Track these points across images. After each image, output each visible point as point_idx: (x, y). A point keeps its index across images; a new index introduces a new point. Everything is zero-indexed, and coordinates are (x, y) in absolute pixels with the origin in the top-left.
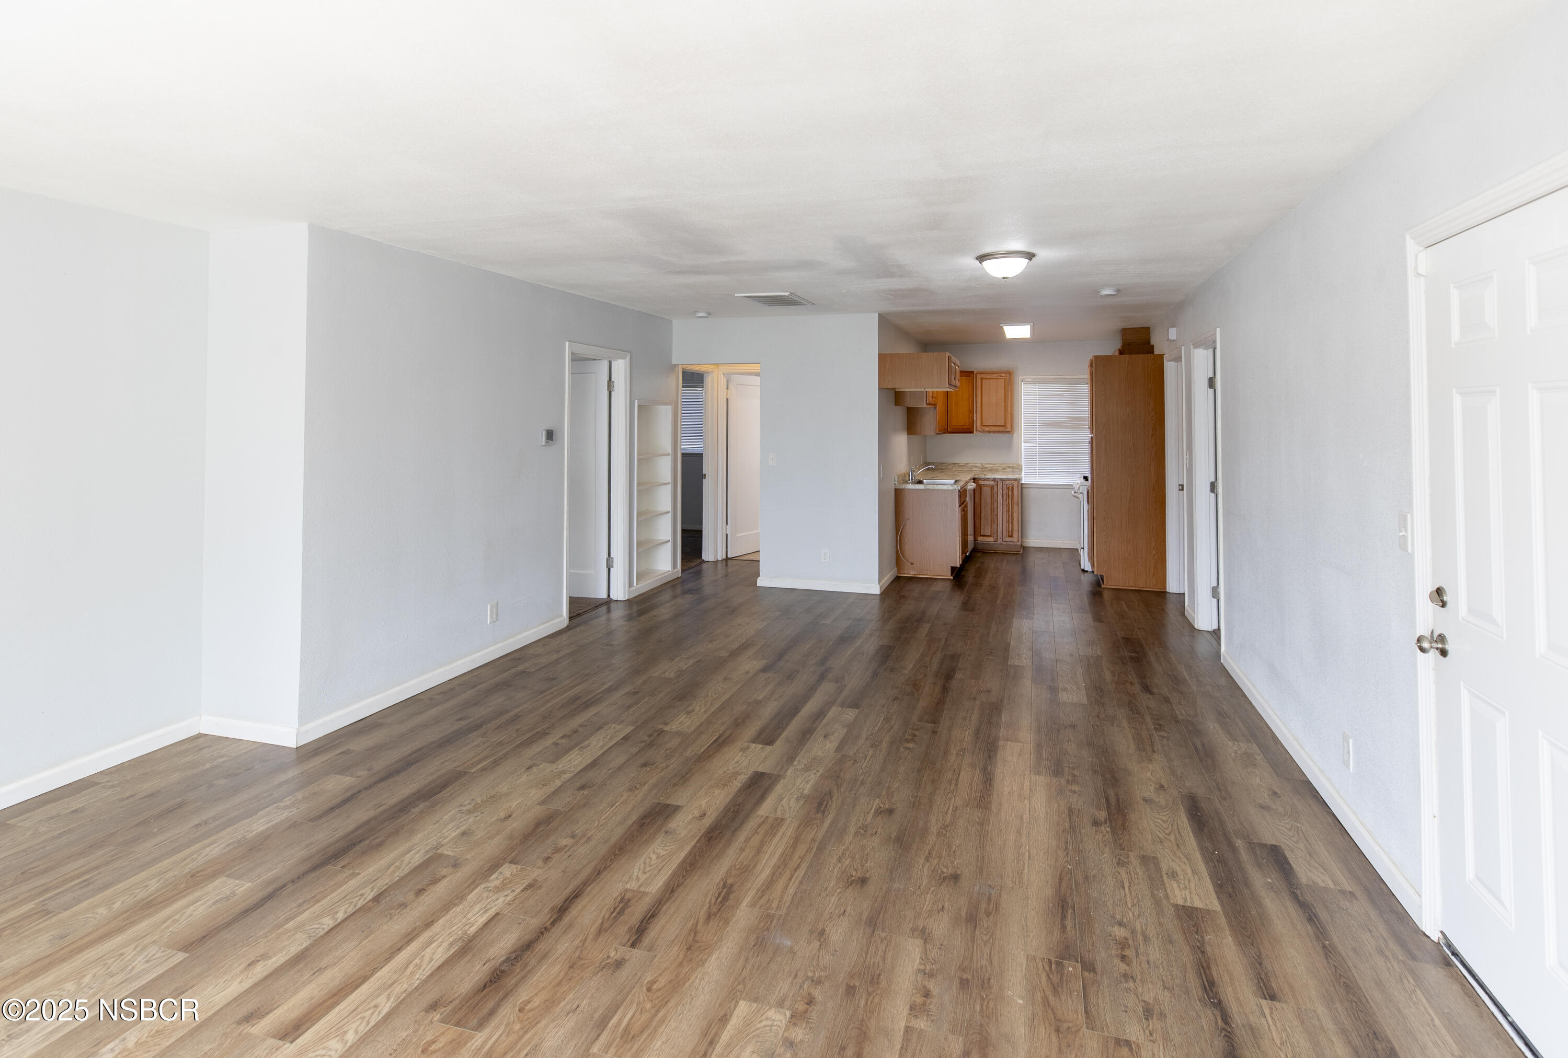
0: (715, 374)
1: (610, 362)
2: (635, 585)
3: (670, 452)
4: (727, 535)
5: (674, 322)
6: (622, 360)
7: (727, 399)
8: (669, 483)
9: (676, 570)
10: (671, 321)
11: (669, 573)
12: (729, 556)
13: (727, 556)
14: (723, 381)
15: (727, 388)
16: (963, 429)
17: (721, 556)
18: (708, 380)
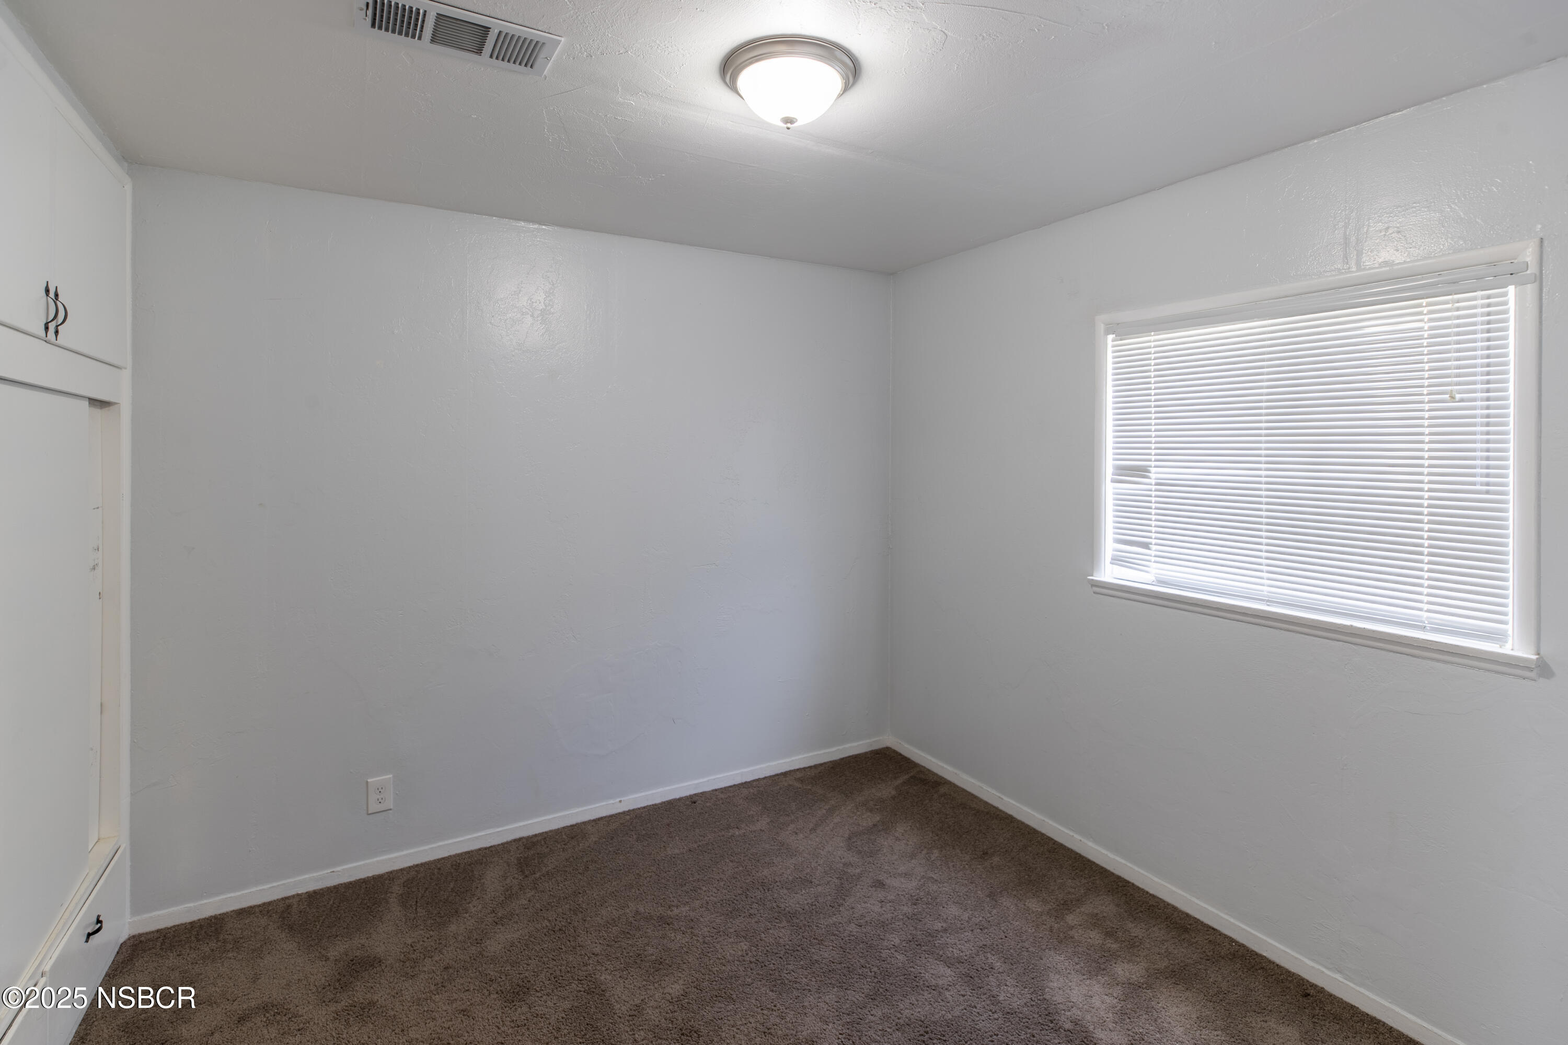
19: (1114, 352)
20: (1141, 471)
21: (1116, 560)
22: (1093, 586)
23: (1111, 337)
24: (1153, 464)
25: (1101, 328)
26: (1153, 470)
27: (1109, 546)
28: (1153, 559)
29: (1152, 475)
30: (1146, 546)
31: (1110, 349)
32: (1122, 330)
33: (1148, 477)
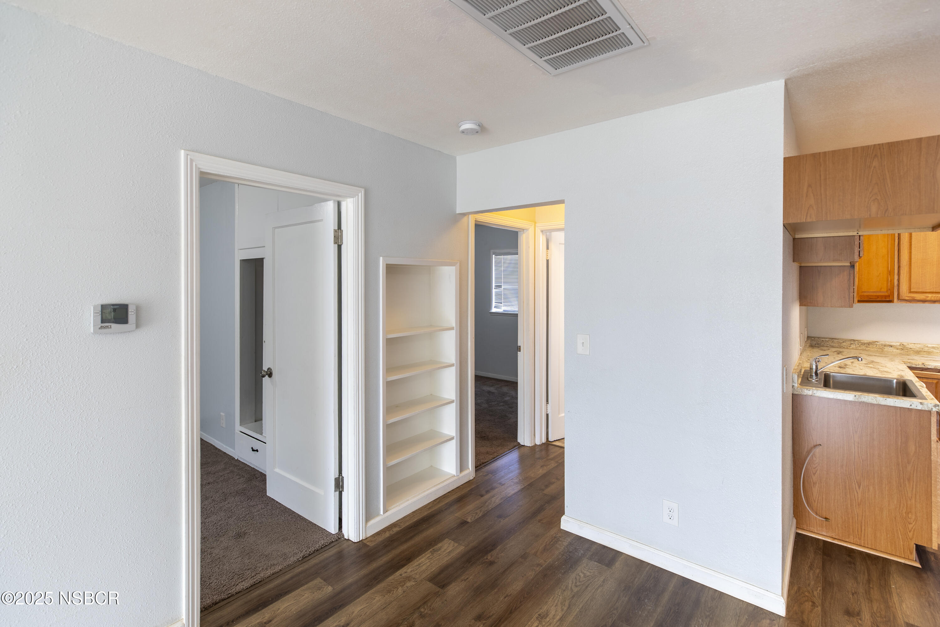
0: (531, 231)
1: (339, 204)
2: (382, 513)
3: (454, 325)
4: (547, 415)
5: (458, 158)
6: (352, 199)
7: (548, 261)
8: (452, 365)
9: (465, 472)
10: (456, 157)
11: (455, 478)
12: (551, 439)
13: (547, 438)
14: (542, 240)
15: (548, 248)
16: (878, 296)
17: (539, 440)
18: (523, 240)
19: (495, 261)
20: (500, 286)
21: (495, 307)
22: (490, 313)
23: (494, 255)
24: (503, 285)
25: (492, 253)
26: (503, 286)
27: (494, 304)
28: (503, 306)
29: (503, 287)
30: (501, 303)
31: (494, 258)
32: (497, 255)
33: (502, 288)
